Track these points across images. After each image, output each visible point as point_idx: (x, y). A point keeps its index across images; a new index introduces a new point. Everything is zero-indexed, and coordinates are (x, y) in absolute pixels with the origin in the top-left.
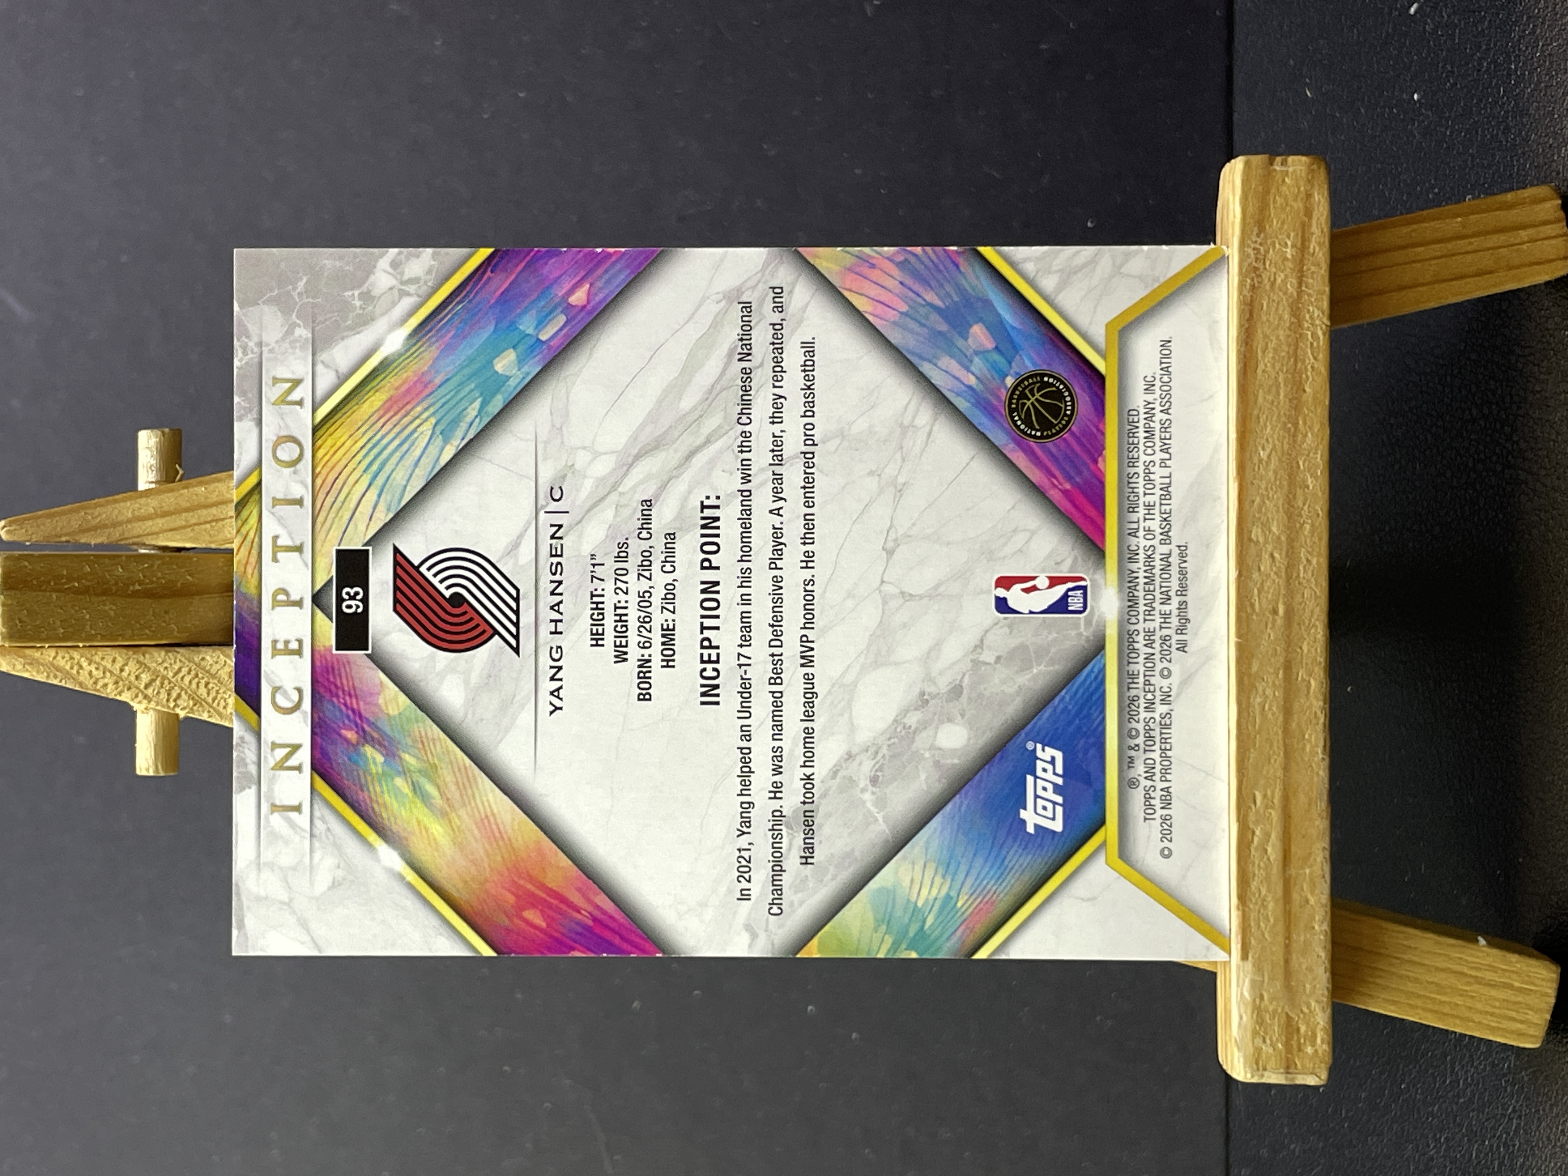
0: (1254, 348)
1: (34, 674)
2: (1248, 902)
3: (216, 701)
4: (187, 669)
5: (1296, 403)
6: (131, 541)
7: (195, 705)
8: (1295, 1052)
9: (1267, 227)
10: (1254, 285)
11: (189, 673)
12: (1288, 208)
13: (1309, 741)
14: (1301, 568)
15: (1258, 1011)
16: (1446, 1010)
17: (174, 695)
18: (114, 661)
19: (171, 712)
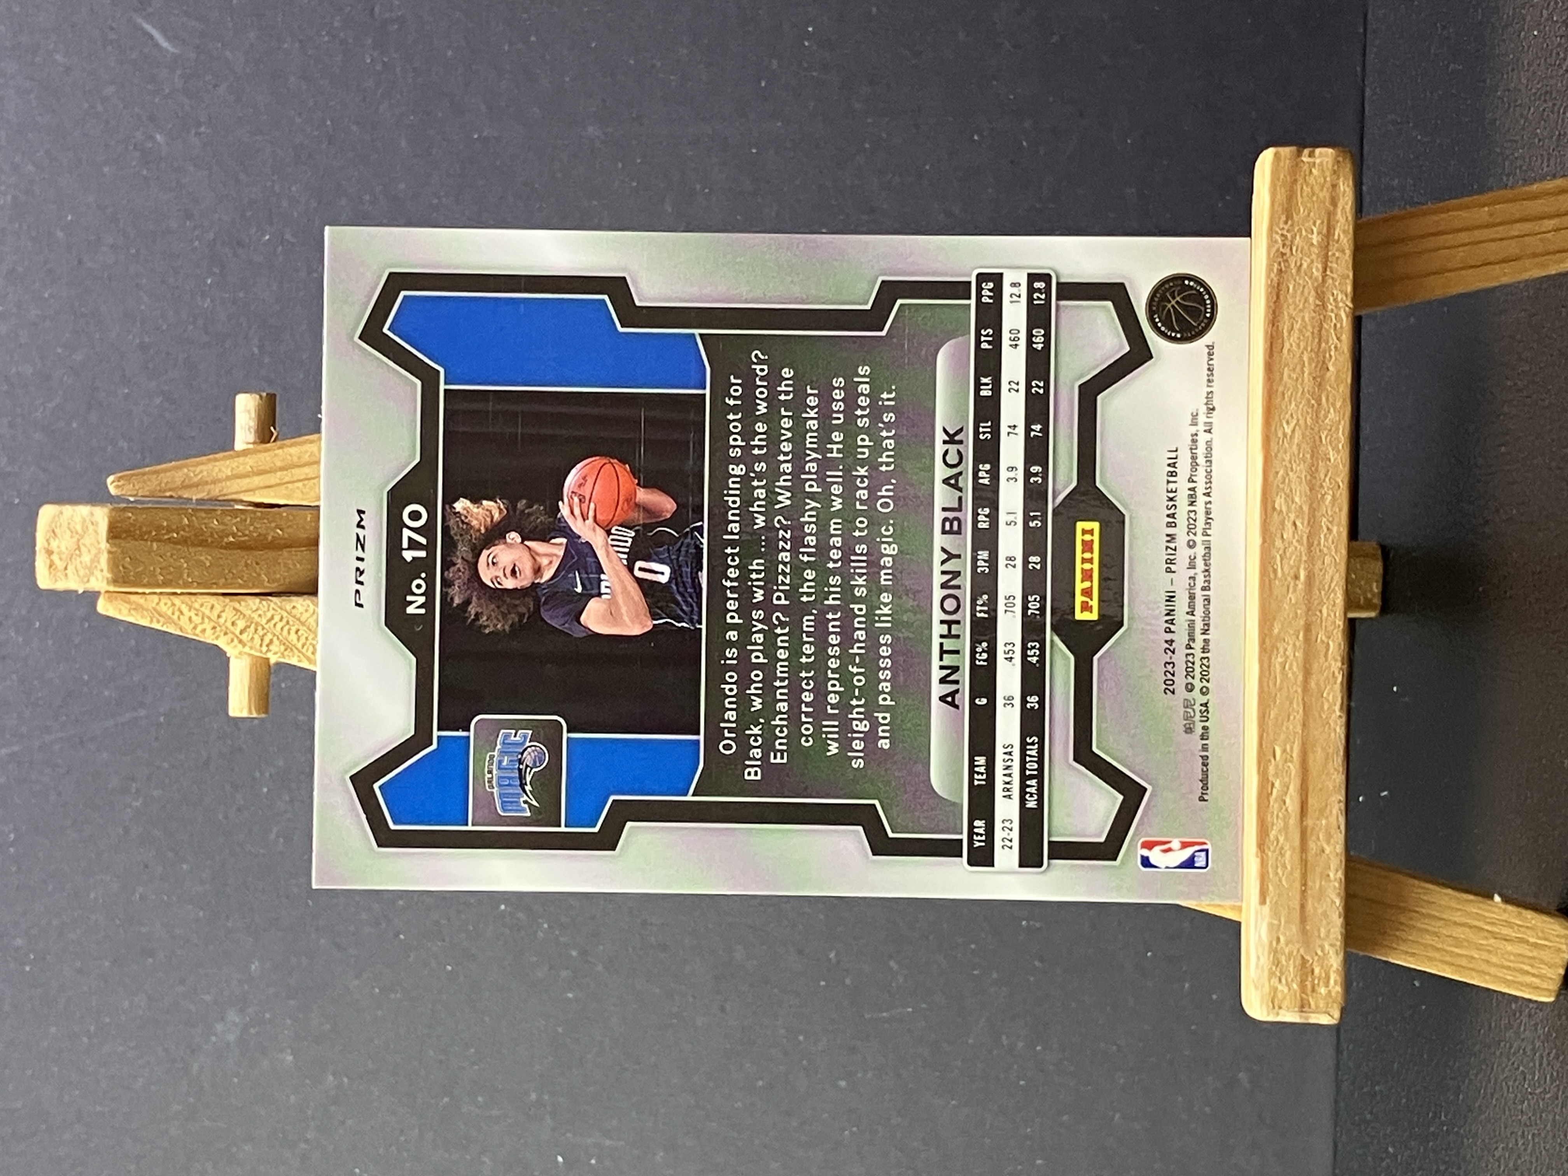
0: (1280, 329)
1: (139, 617)
2: (1266, 851)
3: (305, 647)
4: (279, 616)
5: (1319, 381)
6: (229, 497)
7: (286, 650)
8: (1309, 992)
9: (1294, 215)
10: (1281, 270)
11: (281, 620)
12: (1315, 198)
13: (1328, 701)
14: (1322, 536)
15: (1275, 952)
16: (1464, 962)
17: (267, 640)
18: (212, 607)
19: (264, 656)
